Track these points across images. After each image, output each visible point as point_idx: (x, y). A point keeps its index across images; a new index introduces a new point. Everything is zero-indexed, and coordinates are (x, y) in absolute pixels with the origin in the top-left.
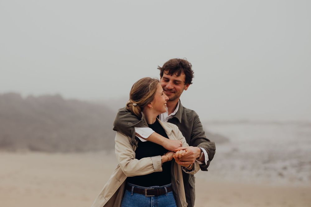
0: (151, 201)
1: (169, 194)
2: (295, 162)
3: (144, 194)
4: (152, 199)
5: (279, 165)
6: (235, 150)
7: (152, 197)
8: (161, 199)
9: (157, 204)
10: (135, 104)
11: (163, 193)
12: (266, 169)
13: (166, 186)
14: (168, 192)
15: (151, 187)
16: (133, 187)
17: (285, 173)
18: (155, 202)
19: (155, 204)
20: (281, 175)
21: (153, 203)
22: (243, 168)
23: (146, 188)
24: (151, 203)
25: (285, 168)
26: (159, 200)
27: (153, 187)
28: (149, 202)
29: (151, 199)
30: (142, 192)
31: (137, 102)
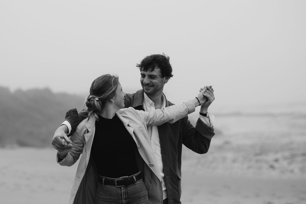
0: (121, 191)
1: (138, 183)
2: (287, 154)
3: (114, 185)
4: (123, 189)
5: (271, 157)
6: (227, 143)
7: (122, 187)
8: (131, 188)
9: (127, 193)
10: (97, 99)
11: (132, 182)
12: (257, 161)
13: (134, 175)
14: (137, 181)
15: (120, 178)
16: (104, 179)
17: (276, 165)
18: (125, 191)
19: (125, 193)
20: (272, 167)
21: (123, 193)
22: (234, 161)
23: (116, 179)
24: (121, 193)
25: (277, 160)
26: (129, 189)
27: (122, 177)
28: (120, 192)
29: (121, 189)
30: (112, 183)
31: (99, 96)
